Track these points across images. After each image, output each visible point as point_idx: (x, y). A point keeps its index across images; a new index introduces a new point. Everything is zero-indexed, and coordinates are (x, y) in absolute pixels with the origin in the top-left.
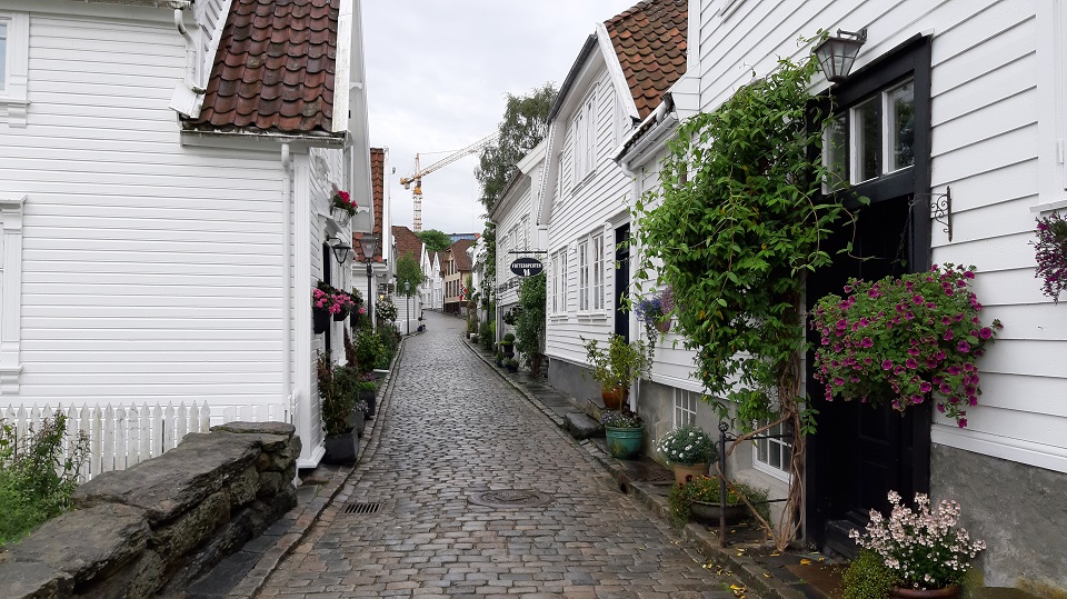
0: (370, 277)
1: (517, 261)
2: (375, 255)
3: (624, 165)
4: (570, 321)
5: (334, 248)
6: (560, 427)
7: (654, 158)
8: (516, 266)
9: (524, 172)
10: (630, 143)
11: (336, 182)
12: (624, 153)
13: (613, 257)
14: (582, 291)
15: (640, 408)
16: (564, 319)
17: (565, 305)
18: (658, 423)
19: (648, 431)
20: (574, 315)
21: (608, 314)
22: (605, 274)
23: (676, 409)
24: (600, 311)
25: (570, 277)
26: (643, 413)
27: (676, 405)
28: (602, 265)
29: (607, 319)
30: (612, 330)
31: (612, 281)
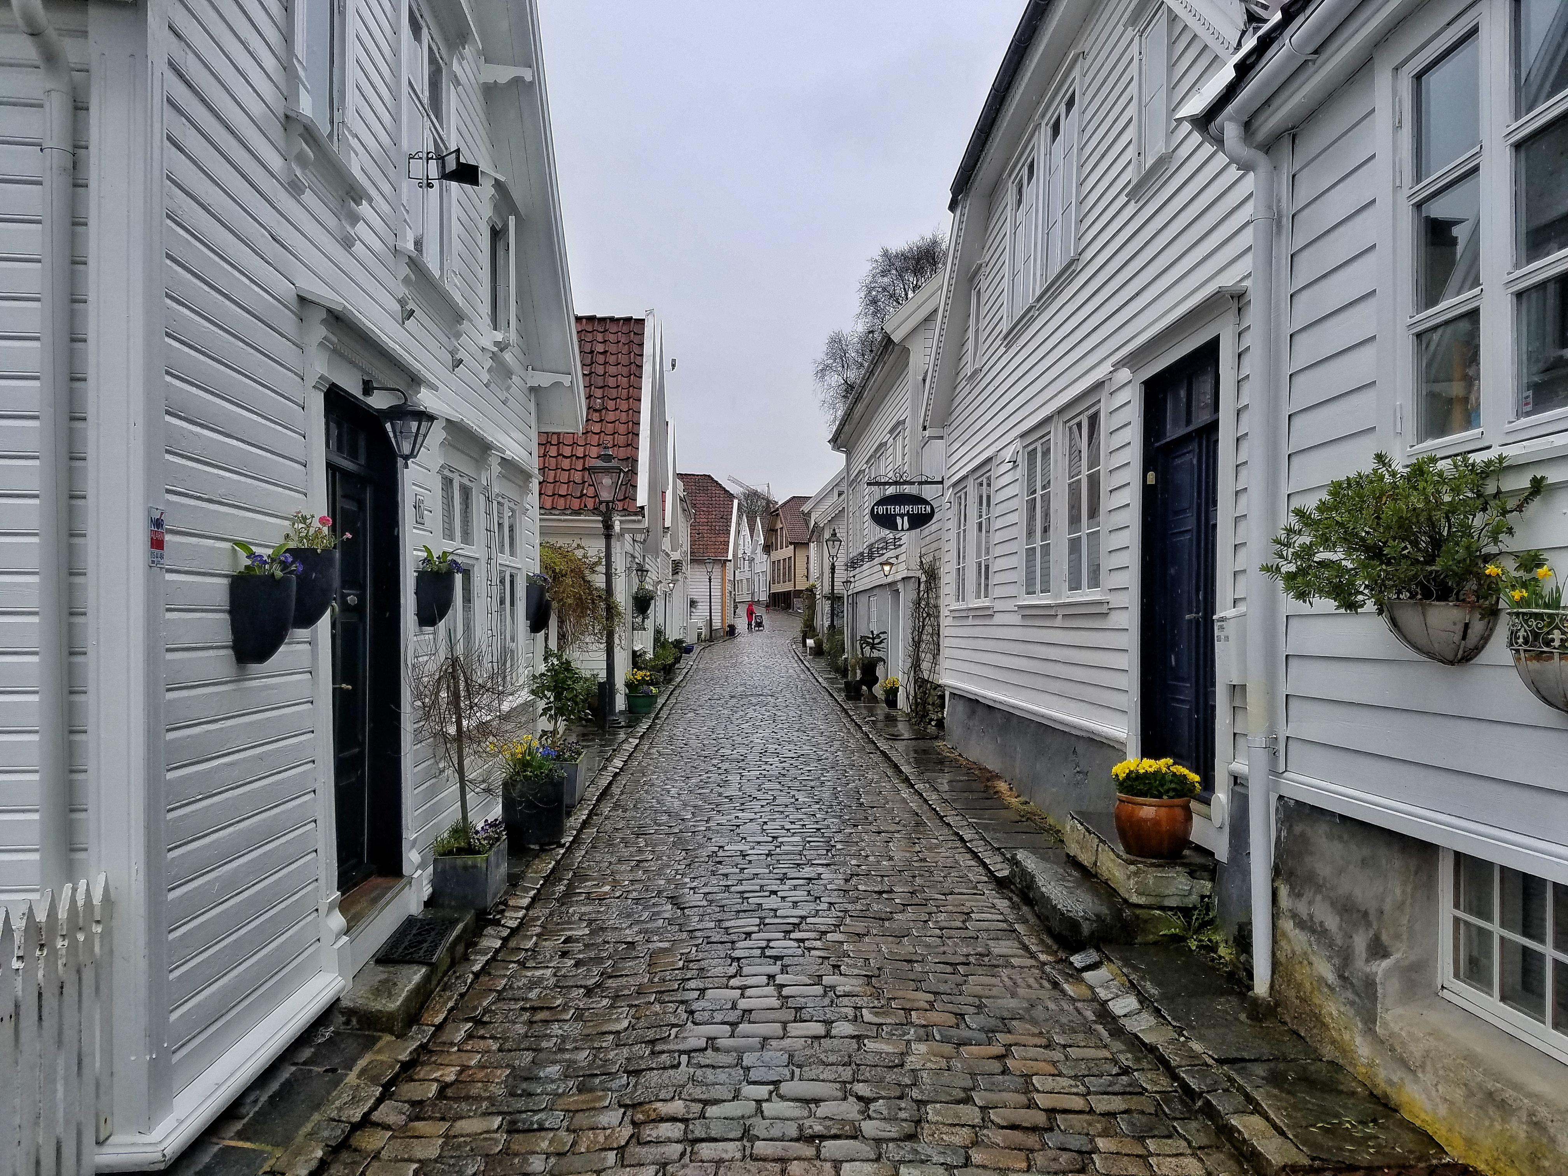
1: (883, 501)
3: (1230, 131)
4: (998, 619)
7: (1365, 61)
8: (881, 510)
9: (896, 338)
12: (1230, 91)
13: (1134, 455)
14: (1031, 552)
15: (1284, 891)
16: (985, 614)
17: (987, 585)
18: (1386, 964)
19: (1331, 977)
20: (1010, 605)
21: (1116, 600)
22: (1107, 503)
23: (1457, 920)
24: (1087, 595)
25: (999, 524)
26: (1302, 908)
27: (1457, 906)
28: (1094, 482)
29: (1113, 613)
30: (1131, 640)
31: (1133, 518)
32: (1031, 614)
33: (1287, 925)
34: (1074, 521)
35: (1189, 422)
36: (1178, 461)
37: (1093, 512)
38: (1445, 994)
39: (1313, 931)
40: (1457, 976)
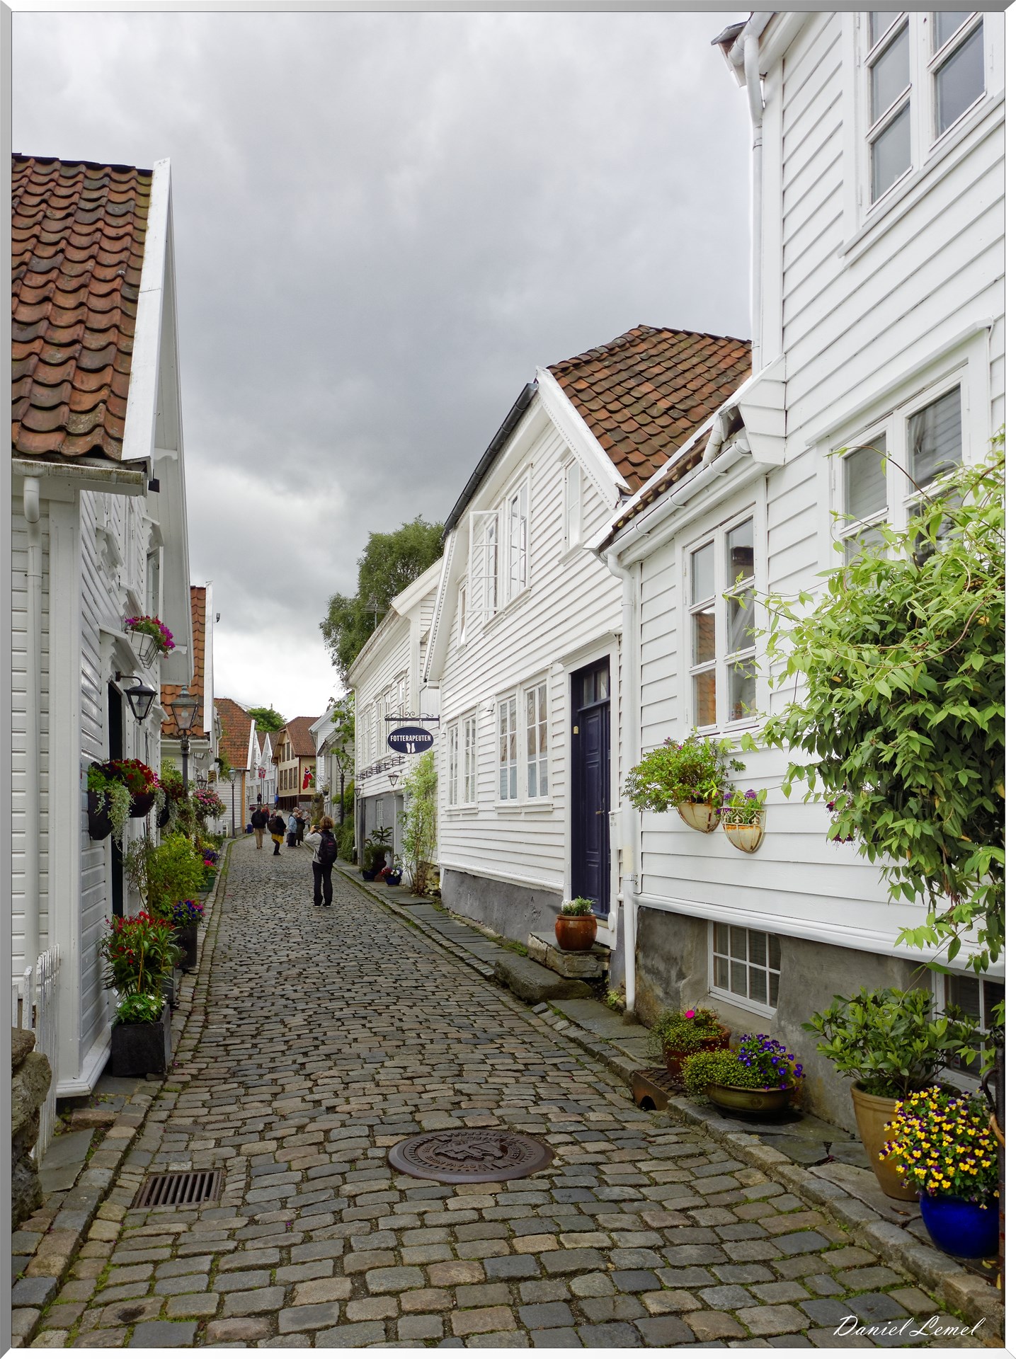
0: (185, 756)
1: (396, 732)
2: (192, 726)
3: (612, 559)
4: (481, 816)
5: (129, 693)
6: (487, 978)
7: (671, 540)
8: (395, 738)
9: (401, 612)
10: (626, 520)
11: (133, 587)
12: (609, 541)
13: (566, 715)
14: (504, 771)
15: (641, 956)
16: (472, 813)
17: (473, 792)
18: (684, 982)
19: (661, 994)
20: (489, 806)
21: (557, 803)
22: (550, 743)
23: (715, 958)
24: (539, 800)
25: (481, 751)
26: (649, 963)
27: (715, 951)
28: (543, 729)
29: (555, 811)
30: (566, 828)
31: (566, 753)
32: (503, 813)
33: (643, 973)
34: (531, 752)
35: (595, 700)
36: (590, 721)
37: (543, 748)
38: (712, 995)
39: (654, 973)
40: (715, 985)
